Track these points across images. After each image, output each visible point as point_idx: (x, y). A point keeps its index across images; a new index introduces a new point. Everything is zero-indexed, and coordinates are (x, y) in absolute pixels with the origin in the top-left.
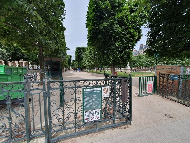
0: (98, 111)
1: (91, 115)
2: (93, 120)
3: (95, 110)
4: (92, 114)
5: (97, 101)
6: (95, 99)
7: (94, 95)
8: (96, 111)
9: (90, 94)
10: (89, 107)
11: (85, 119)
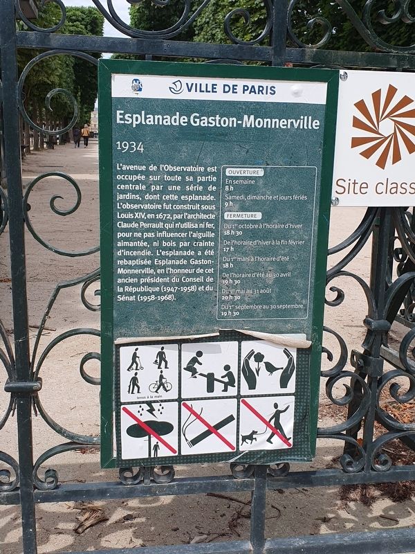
0: (281, 361)
1: (194, 387)
2: (212, 445)
3: (241, 338)
4: (211, 378)
5: (267, 235)
6: (246, 216)
7: (232, 163)
8: (259, 358)
9: (185, 149)
10: (179, 297)
11: (126, 422)
